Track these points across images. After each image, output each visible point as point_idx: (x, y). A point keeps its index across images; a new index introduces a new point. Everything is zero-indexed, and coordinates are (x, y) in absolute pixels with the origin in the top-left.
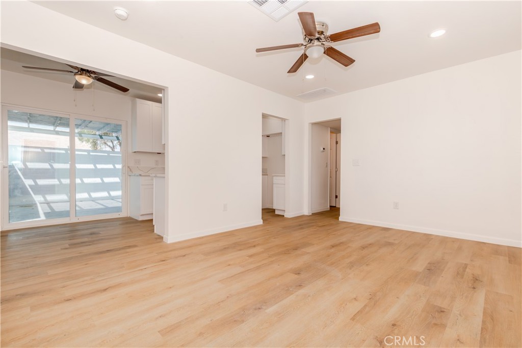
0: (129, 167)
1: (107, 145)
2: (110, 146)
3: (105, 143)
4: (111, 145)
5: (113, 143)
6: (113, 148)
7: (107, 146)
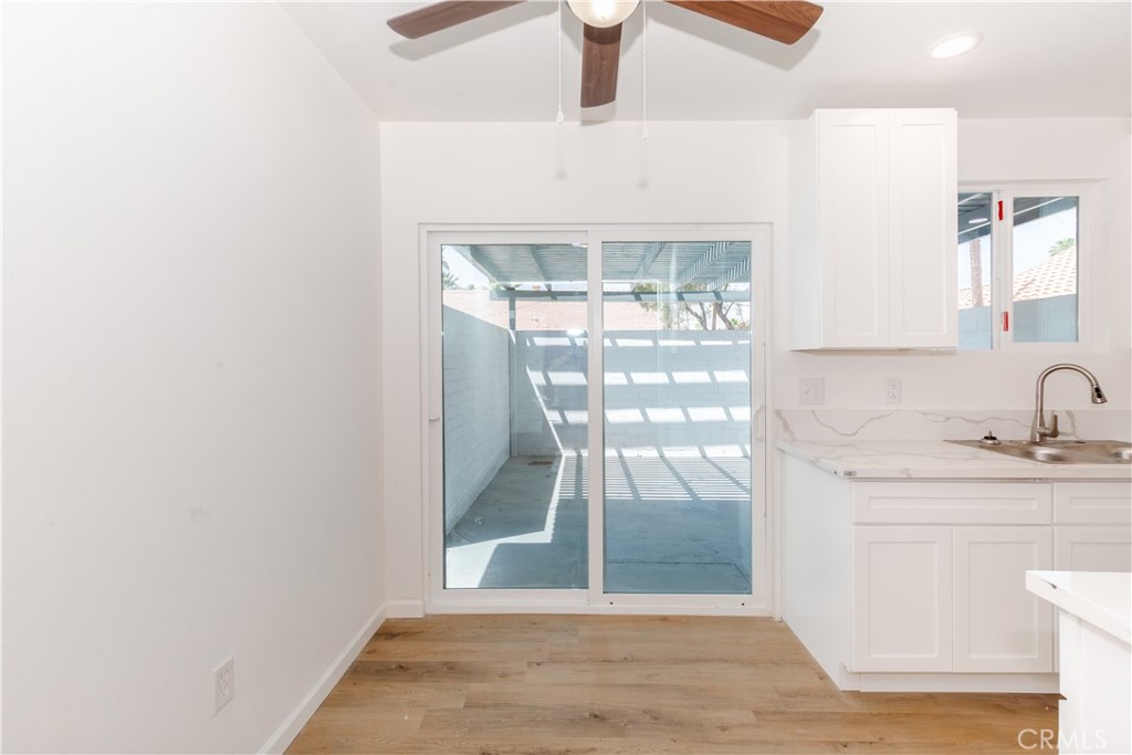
0: (778, 413)
1: (692, 313)
2: (696, 315)
3: (688, 309)
4: (700, 313)
5: (702, 308)
6: (703, 321)
7: (691, 316)
